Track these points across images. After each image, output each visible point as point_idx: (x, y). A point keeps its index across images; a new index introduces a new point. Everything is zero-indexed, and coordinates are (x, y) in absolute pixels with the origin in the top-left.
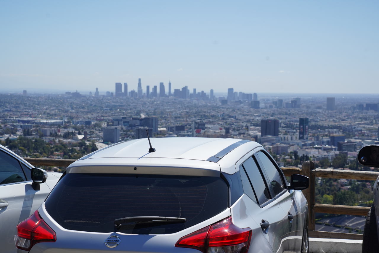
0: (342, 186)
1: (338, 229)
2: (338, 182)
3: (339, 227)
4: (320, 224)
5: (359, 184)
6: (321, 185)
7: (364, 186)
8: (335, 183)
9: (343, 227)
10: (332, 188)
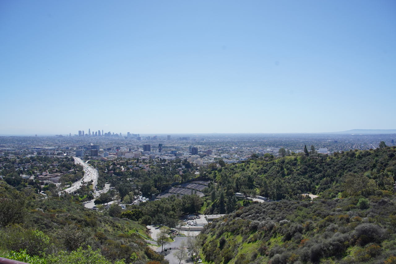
0: (180, 170)
1: (184, 189)
2: (178, 169)
3: (185, 188)
4: (177, 187)
5: (186, 170)
6: (172, 171)
7: (188, 170)
8: (177, 170)
9: (186, 188)
10: (176, 171)
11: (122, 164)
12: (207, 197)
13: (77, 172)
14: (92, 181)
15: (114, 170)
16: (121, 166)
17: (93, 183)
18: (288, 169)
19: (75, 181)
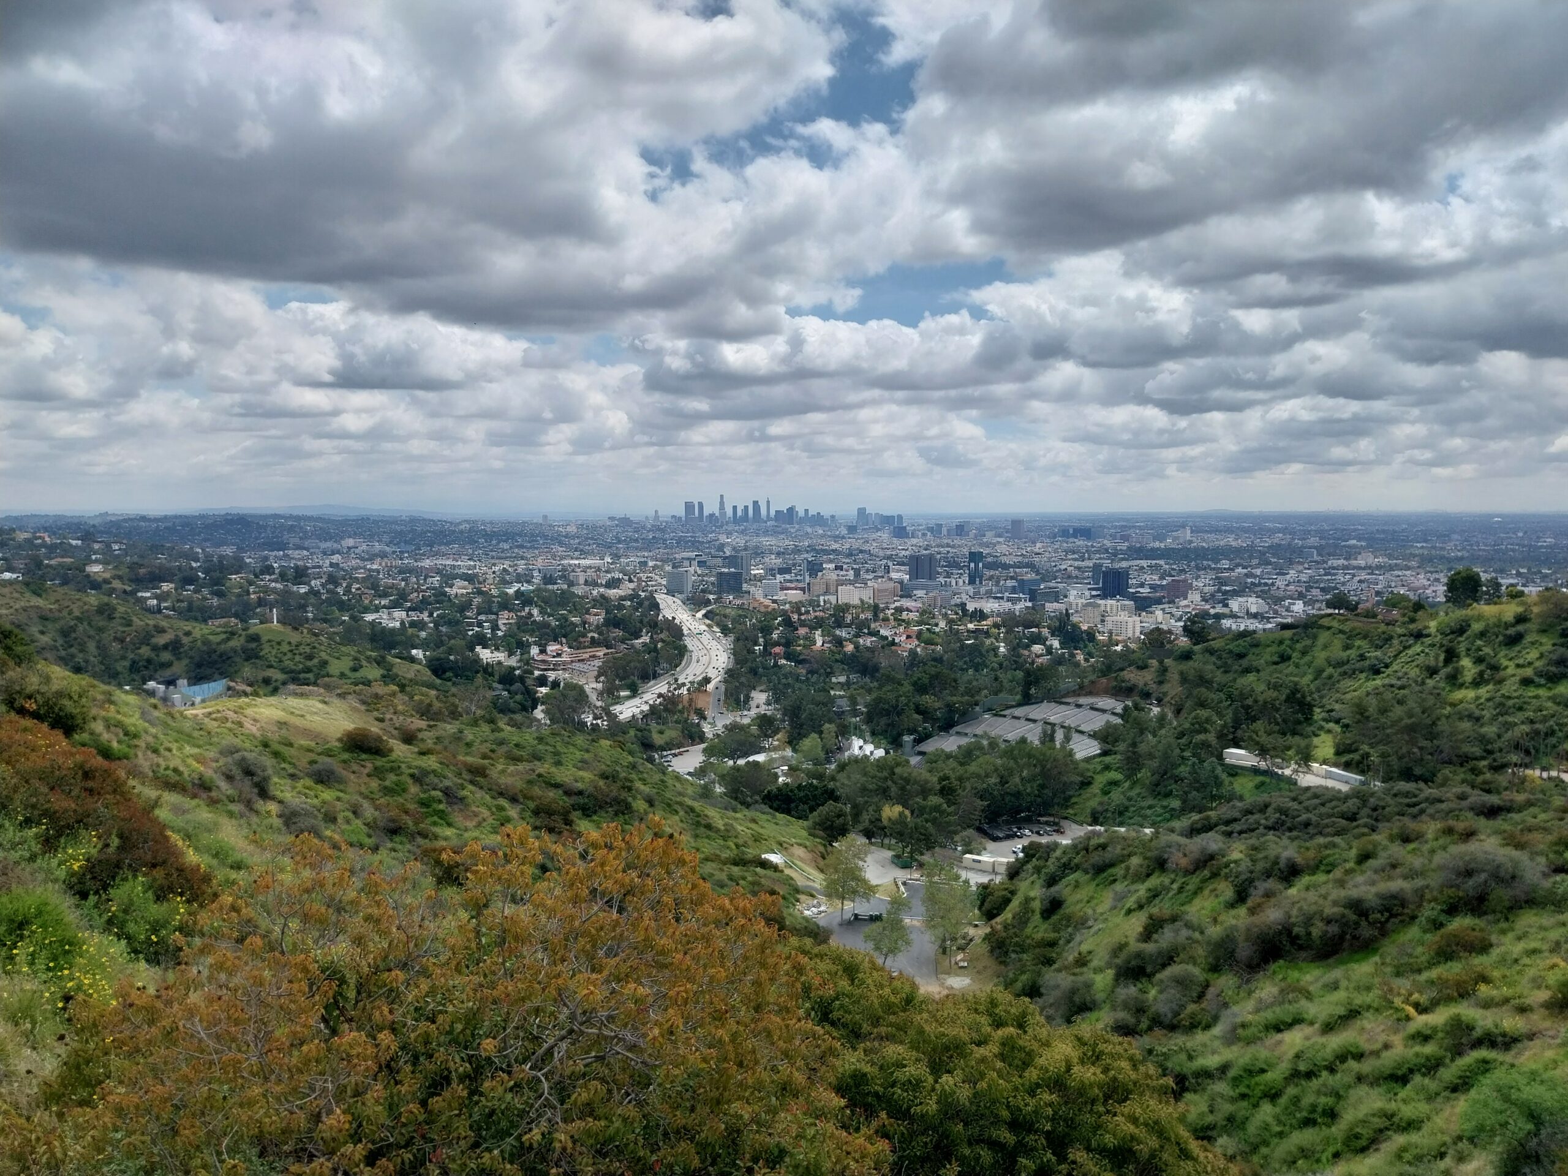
0: (1038, 656)
2: (1030, 651)
5: (1064, 654)
6: (1004, 656)
8: (1026, 653)
9: (1040, 721)
11: (819, 623)
12: (1108, 759)
13: (659, 645)
14: (707, 680)
15: (787, 644)
16: (813, 628)
17: (710, 687)
18: (1479, 660)
19: (649, 675)
